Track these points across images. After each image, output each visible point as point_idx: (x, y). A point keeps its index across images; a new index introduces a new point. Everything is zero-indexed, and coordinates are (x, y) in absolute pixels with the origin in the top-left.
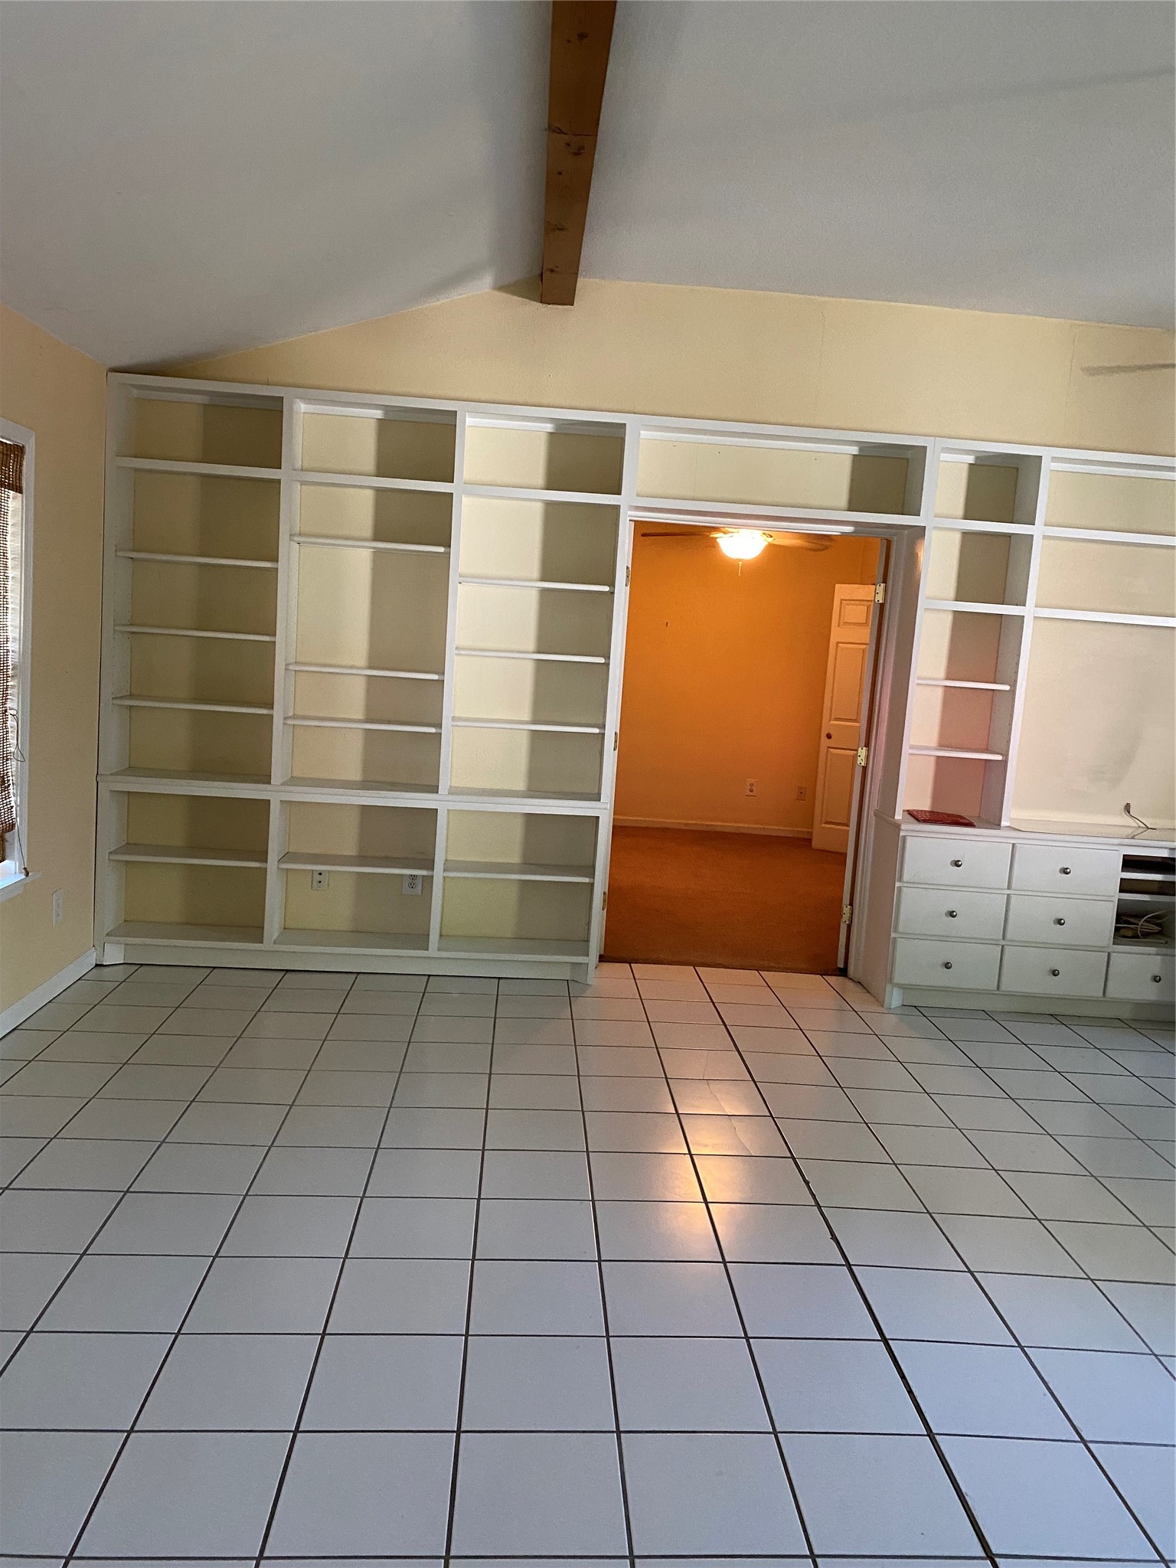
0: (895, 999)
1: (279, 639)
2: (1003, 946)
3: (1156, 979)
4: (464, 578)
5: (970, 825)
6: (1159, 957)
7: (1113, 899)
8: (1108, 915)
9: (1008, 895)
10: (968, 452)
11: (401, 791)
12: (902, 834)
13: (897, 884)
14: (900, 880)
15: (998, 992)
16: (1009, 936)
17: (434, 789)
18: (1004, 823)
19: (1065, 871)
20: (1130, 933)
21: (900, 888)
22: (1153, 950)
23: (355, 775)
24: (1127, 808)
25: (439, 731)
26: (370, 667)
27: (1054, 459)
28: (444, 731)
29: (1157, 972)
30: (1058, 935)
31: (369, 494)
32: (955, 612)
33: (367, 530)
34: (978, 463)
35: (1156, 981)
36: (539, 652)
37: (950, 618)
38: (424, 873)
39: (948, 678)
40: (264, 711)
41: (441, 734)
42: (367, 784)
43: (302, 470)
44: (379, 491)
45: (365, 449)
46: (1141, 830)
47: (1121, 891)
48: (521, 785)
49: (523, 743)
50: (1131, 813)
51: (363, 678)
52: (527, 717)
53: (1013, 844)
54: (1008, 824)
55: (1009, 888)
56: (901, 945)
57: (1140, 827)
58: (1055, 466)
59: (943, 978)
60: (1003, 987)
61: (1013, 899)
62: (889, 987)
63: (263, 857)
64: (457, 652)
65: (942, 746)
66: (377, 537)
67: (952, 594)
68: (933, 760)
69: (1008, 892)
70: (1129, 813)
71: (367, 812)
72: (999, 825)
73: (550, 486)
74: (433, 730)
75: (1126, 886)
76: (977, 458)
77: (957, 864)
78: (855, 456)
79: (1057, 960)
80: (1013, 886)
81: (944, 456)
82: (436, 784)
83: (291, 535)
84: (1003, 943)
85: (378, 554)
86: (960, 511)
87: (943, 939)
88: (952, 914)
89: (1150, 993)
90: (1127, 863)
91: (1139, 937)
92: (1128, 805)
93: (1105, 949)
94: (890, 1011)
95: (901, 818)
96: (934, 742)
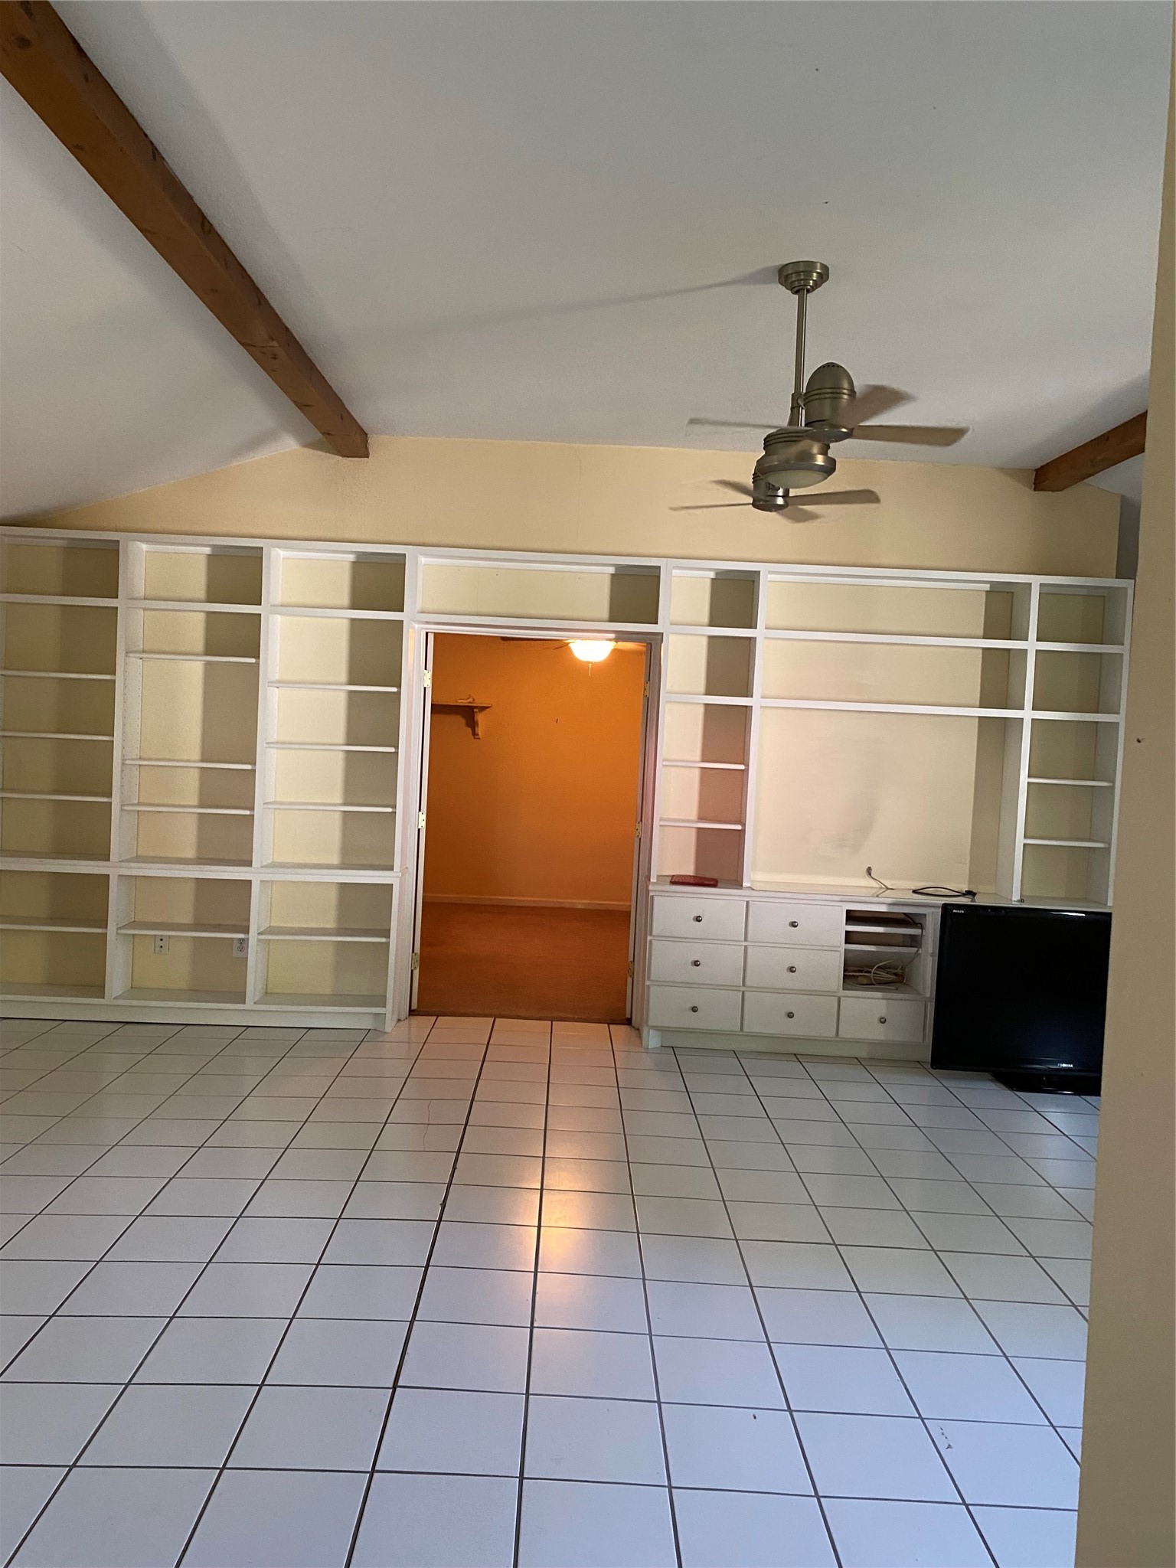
0: (653, 1040)
1: (117, 738)
2: (743, 992)
3: (883, 1021)
4: (272, 683)
5: (714, 885)
6: (885, 1001)
7: (839, 949)
8: (837, 963)
9: (746, 947)
10: (710, 570)
11: (224, 865)
12: (650, 894)
13: (649, 938)
14: (651, 935)
15: (741, 1033)
16: (748, 983)
17: (248, 863)
18: (746, 884)
19: (793, 925)
20: (865, 981)
21: (651, 941)
22: (879, 994)
23: (190, 853)
24: (869, 871)
25: (252, 813)
26: (202, 761)
27: (771, 572)
28: (256, 813)
29: (883, 1015)
30: (791, 981)
31: (202, 617)
32: (706, 705)
33: (200, 646)
34: (718, 577)
35: (883, 1023)
36: (348, 744)
37: (701, 710)
38: (242, 936)
39: (704, 760)
40: (105, 800)
41: (253, 815)
42: (201, 860)
43: (145, 599)
44: (209, 614)
45: (197, 580)
46: (883, 890)
47: (848, 942)
48: (335, 859)
49: (336, 823)
50: (872, 875)
51: (196, 770)
52: (339, 800)
53: (748, 902)
54: (749, 885)
55: (746, 940)
56: (654, 992)
57: (882, 888)
58: (771, 577)
59: (692, 1021)
60: (746, 1029)
61: (750, 950)
62: (647, 1028)
63: (104, 924)
64: (267, 745)
65: (701, 819)
66: (207, 653)
67: (702, 688)
68: (694, 831)
69: (746, 944)
70: (870, 874)
71: (203, 885)
72: (742, 886)
73: (354, 606)
74: (248, 812)
75: (849, 937)
76: (717, 574)
77: (698, 919)
78: (612, 575)
79: (792, 1003)
80: (749, 939)
81: (675, 572)
82: (249, 859)
83: (127, 652)
84: (744, 989)
85: (208, 664)
86: (706, 619)
87: (689, 985)
88: (696, 963)
89: (878, 1033)
90: (852, 917)
91: (873, 984)
92: (869, 868)
93: (835, 994)
94: (647, 1051)
95: (655, 881)
96: (694, 815)
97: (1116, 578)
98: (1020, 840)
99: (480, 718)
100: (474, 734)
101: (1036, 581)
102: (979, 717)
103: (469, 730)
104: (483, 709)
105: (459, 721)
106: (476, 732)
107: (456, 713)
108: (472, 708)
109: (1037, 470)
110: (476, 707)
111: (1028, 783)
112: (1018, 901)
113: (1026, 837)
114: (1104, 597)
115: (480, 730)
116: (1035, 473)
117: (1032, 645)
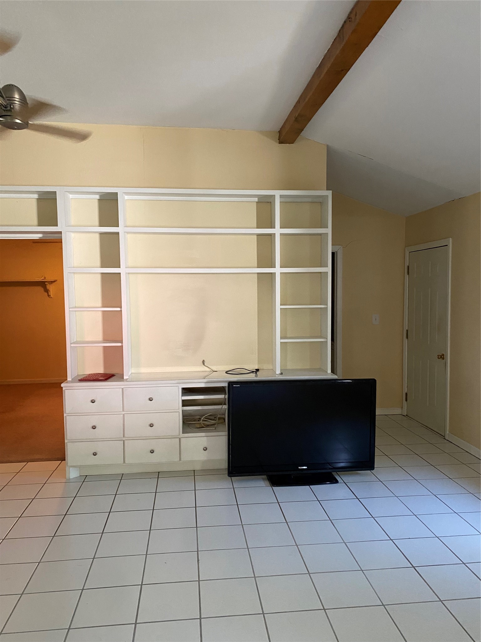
0: (71, 475)
2: (124, 441)
3: (205, 449)
6: (207, 438)
7: (178, 411)
8: (178, 419)
9: (124, 415)
10: (96, 193)
12: (63, 389)
14: (65, 412)
15: (124, 464)
16: (126, 435)
18: (125, 377)
19: (151, 399)
21: (66, 416)
22: (203, 434)
24: (203, 362)
27: (124, 193)
29: (206, 446)
30: (150, 432)
32: (102, 273)
34: (101, 198)
37: (100, 276)
39: (103, 307)
47: (183, 406)
50: (205, 364)
53: (122, 389)
54: (127, 377)
55: (123, 411)
56: (70, 446)
57: (211, 371)
58: (128, 197)
59: (93, 461)
60: (126, 462)
61: (126, 416)
62: (67, 467)
65: (105, 340)
67: (99, 264)
69: (124, 413)
70: (204, 364)
72: (123, 378)
75: (185, 403)
77: (93, 401)
78: (37, 199)
79: (152, 445)
80: (125, 409)
84: (124, 439)
86: (97, 223)
87: (90, 440)
88: (94, 427)
89: (202, 456)
90: (187, 391)
91: (203, 427)
92: (204, 360)
93: (178, 437)
94: (68, 481)
95: (71, 380)
96: (100, 338)
97: (327, 190)
98: (278, 341)
99: (49, 287)
100: (49, 296)
101: (277, 194)
102: (258, 273)
103: (46, 293)
104: (52, 282)
105: (40, 289)
106: (49, 294)
107: (38, 285)
108: (45, 282)
109: (279, 132)
110: (46, 282)
111: (281, 308)
112: (279, 374)
113: (281, 338)
114: (321, 202)
115: (51, 293)
116: (278, 133)
117: (278, 231)
